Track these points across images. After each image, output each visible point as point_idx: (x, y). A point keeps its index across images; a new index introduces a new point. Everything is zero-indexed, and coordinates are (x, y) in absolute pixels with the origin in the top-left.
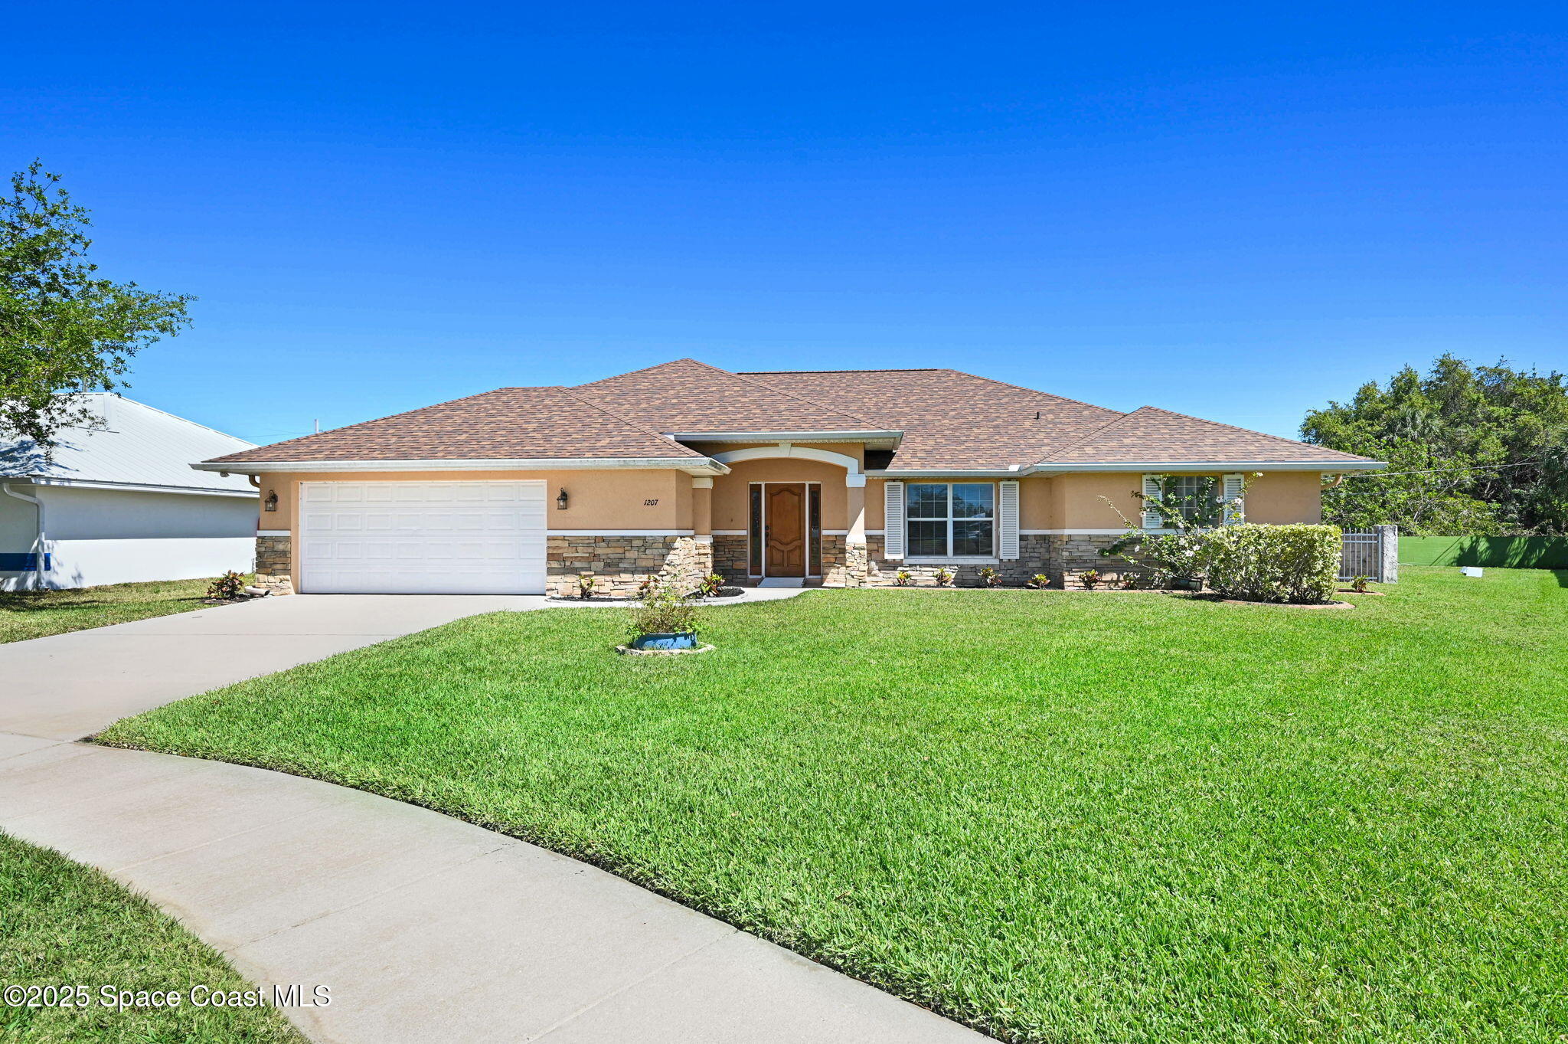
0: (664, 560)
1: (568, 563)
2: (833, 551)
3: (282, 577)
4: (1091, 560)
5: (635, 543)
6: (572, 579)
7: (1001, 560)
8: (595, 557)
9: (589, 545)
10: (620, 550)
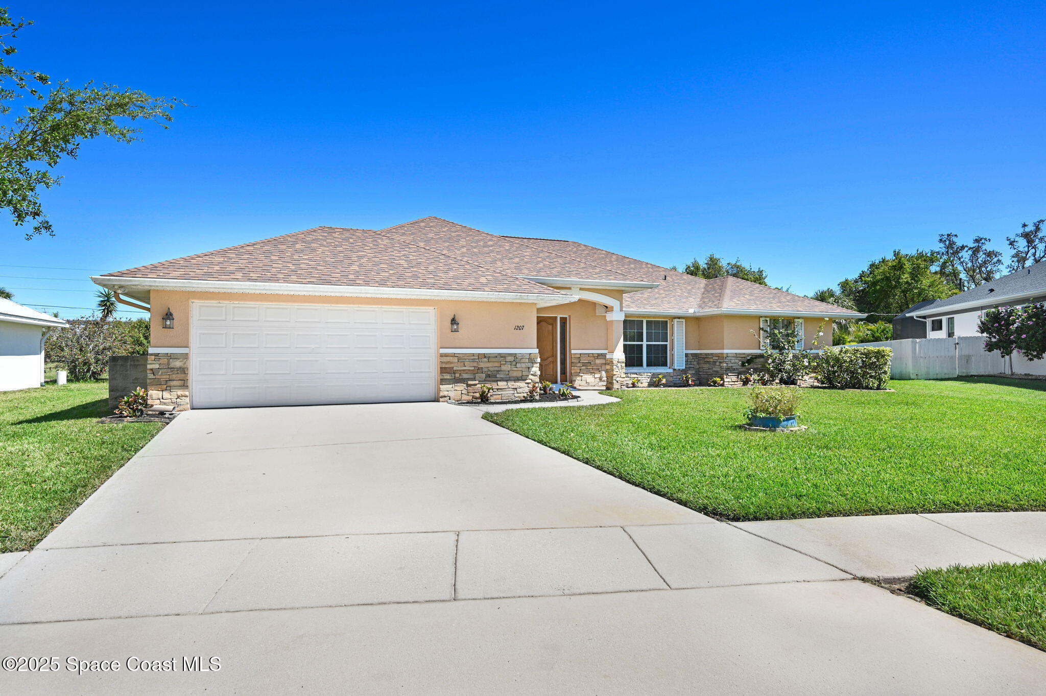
0: (529, 372)
1: (457, 375)
2: (579, 365)
3: (180, 393)
4: (737, 369)
5: (510, 359)
6: (461, 387)
7: (674, 370)
8: (479, 370)
9: (473, 361)
10: (497, 364)
